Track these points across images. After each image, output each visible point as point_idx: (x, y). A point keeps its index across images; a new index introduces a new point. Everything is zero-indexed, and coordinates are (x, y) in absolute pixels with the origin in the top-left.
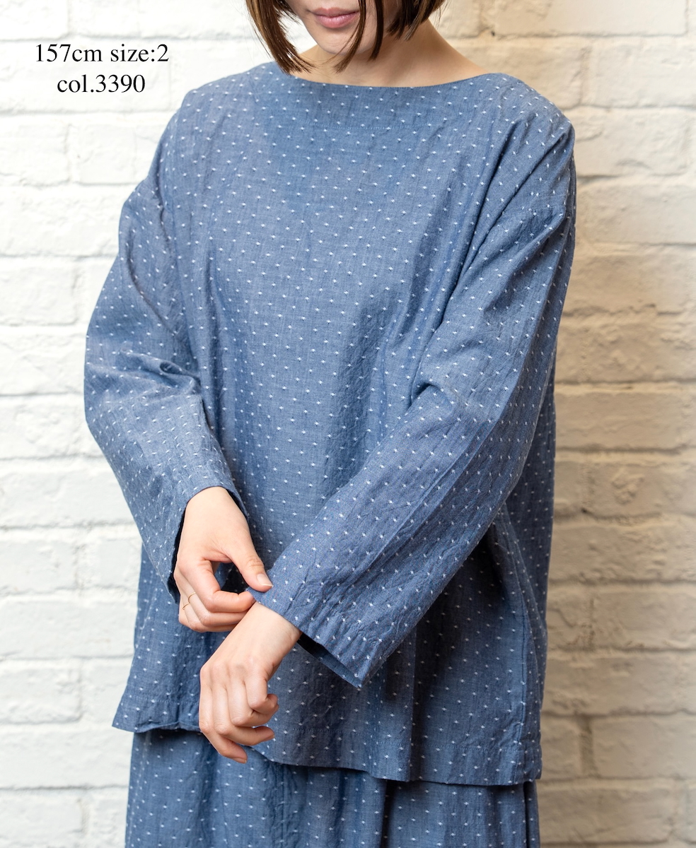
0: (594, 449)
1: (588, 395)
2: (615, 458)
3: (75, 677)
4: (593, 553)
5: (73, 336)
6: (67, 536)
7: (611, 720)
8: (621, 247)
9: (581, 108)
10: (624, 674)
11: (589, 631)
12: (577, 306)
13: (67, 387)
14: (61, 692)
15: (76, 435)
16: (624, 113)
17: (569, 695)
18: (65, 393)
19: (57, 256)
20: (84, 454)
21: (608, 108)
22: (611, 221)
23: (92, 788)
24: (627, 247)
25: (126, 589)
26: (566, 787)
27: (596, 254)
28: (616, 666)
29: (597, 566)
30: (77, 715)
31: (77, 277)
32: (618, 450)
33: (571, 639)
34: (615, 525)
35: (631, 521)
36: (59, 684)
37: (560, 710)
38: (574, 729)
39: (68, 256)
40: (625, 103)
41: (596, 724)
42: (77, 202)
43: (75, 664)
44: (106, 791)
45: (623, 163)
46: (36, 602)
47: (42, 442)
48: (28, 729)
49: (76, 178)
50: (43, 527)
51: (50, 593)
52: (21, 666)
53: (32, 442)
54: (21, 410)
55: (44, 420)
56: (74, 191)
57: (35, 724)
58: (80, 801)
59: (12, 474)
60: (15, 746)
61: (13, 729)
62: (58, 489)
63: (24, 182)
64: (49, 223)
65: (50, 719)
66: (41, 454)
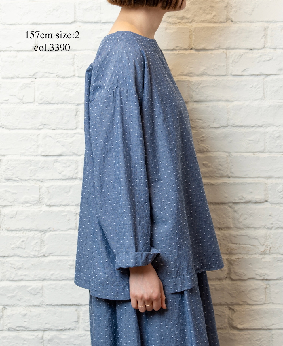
0: (270, 178)
2: (278, 181)
4: (271, 217)
5: (75, 134)
7: (277, 282)
9: (265, 49)
11: (269, 247)
12: (263, 123)
13: (73, 153)
14: (70, 268)
15: (76, 171)
16: (281, 50)
17: (261, 272)
18: (73, 155)
19: (70, 104)
20: (79, 178)
21: (275, 49)
22: (276, 91)
23: (81, 305)
26: (260, 307)
27: (270, 104)
28: (279, 261)
29: (271, 222)
31: (77, 111)
32: (279, 178)
33: (262, 250)
34: (278, 206)
36: (69, 265)
38: (263, 284)
39: (74, 103)
40: (281, 47)
41: (271, 283)
42: (77, 84)
45: (281, 70)
46: (61, 234)
47: (64, 173)
48: (58, 282)
49: (77, 75)
50: (64, 205)
51: (66, 231)
52: (55, 258)
53: (60, 173)
54: (56, 161)
55: (64, 165)
56: (76, 80)
57: (60, 280)
58: (77, 310)
59: (52, 186)
60: (53, 288)
61: (52, 282)
62: (69, 191)
63: (58, 76)
64: (67, 91)
65: (66, 279)
66: (63, 178)
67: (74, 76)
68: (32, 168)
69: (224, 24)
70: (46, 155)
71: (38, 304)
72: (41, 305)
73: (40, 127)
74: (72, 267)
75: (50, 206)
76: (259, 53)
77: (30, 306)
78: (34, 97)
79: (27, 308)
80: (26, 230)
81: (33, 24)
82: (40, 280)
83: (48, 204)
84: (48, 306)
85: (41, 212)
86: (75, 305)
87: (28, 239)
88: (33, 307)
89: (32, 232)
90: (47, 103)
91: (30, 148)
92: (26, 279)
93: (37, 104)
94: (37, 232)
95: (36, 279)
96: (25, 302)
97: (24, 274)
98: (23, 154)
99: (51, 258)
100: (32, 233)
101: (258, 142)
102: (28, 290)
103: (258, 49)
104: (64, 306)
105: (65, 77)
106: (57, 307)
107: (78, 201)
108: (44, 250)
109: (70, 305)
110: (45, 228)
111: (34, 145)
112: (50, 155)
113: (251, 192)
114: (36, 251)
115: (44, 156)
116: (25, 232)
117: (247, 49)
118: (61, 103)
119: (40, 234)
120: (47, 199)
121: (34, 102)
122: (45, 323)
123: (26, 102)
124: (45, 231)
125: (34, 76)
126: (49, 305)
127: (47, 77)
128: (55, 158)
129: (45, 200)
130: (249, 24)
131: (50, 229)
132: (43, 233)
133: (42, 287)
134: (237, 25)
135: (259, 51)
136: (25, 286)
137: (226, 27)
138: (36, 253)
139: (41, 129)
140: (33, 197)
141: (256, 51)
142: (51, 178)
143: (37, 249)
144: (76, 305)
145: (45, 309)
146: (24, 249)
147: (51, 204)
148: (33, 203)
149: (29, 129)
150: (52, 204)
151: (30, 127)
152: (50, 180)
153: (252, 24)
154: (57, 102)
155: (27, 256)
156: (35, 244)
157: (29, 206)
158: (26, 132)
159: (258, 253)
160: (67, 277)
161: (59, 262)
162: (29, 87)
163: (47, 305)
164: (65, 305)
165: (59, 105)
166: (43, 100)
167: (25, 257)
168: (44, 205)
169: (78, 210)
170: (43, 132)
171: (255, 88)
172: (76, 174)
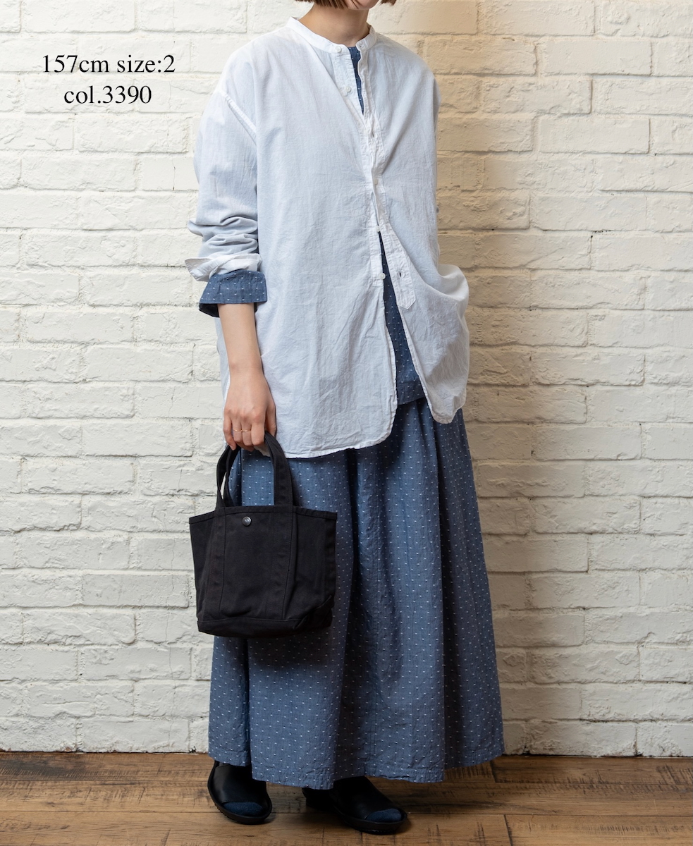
3: (131, 392)
6: (127, 311)
13: (130, 226)
14: (123, 400)
15: (135, 253)
18: (129, 230)
19: (126, 152)
23: (139, 456)
25: (161, 342)
30: (132, 414)
31: (137, 164)
36: (122, 395)
42: (138, 122)
43: (131, 384)
44: (147, 458)
46: (110, 348)
47: (115, 257)
48: (104, 421)
50: (115, 305)
51: (118, 343)
52: (101, 385)
53: (110, 257)
54: (104, 238)
55: (117, 245)
57: (108, 418)
58: (132, 464)
59: (98, 275)
60: (97, 430)
61: (96, 421)
62: (124, 284)
64: (122, 133)
65: (116, 416)
66: (115, 264)
67: (133, 110)
68: (68, 248)
70: (89, 228)
71: (73, 454)
72: (78, 455)
73: (81, 187)
75: (93, 306)
77: (62, 457)
78: (73, 142)
79: (57, 460)
80: (58, 341)
82: (77, 418)
83: (92, 302)
84: (89, 458)
85: (81, 315)
86: (129, 456)
87: (60, 355)
88: (67, 459)
89: (66, 345)
90: (92, 152)
91: (66, 218)
92: (57, 416)
93: (77, 152)
94: (73, 345)
95: (72, 415)
96: (54, 450)
97: (54, 408)
98: (55, 227)
99: (94, 385)
102: (59, 432)
105: (119, 113)
108: (84, 373)
109: (122, 456)
110: (87, 339)
111: (72, 214)
112: (95, 228)
114: (71, 373)
115: (86, 230)
116: (56, 345)
118: (112, 151)
119: (78, 348)
120: (90, 295)
121: (73, 149)
122: (84, 482)
123: (61, 149)
124: (86, 344)
126: (91, 456)
127: (92, 112)
128: (103, 234)
129: (88, 298)
131: (94, 341)
132: (83, 346)
133: (81, 429)
136: (55, 425)
138: (73, 377)
139: (82, 190)
140: (68, 292)
142: (97, 265)
143: (74, 371)
144: (132, 456)
145: (84, 462)
146: (55, 370)
147: (96, 303)
148: (69, 301)
149: (64, 190)
150: (98, 303)
151: (65, 187)
152: (94, 266)
154: (106, 150)
155: (59, 380)
156: (71, 363)
157: (63, 306)
158: (59, 193)
160: (119, 414)
161: (106, 391)
162: (66, 127)
163: (87, 455)
164: (115, 456)
165: (111, 154)
166: (86, 146)
167: (55, 383)
168: (86, 305)
170: (86, 194)
172: (134, 258)
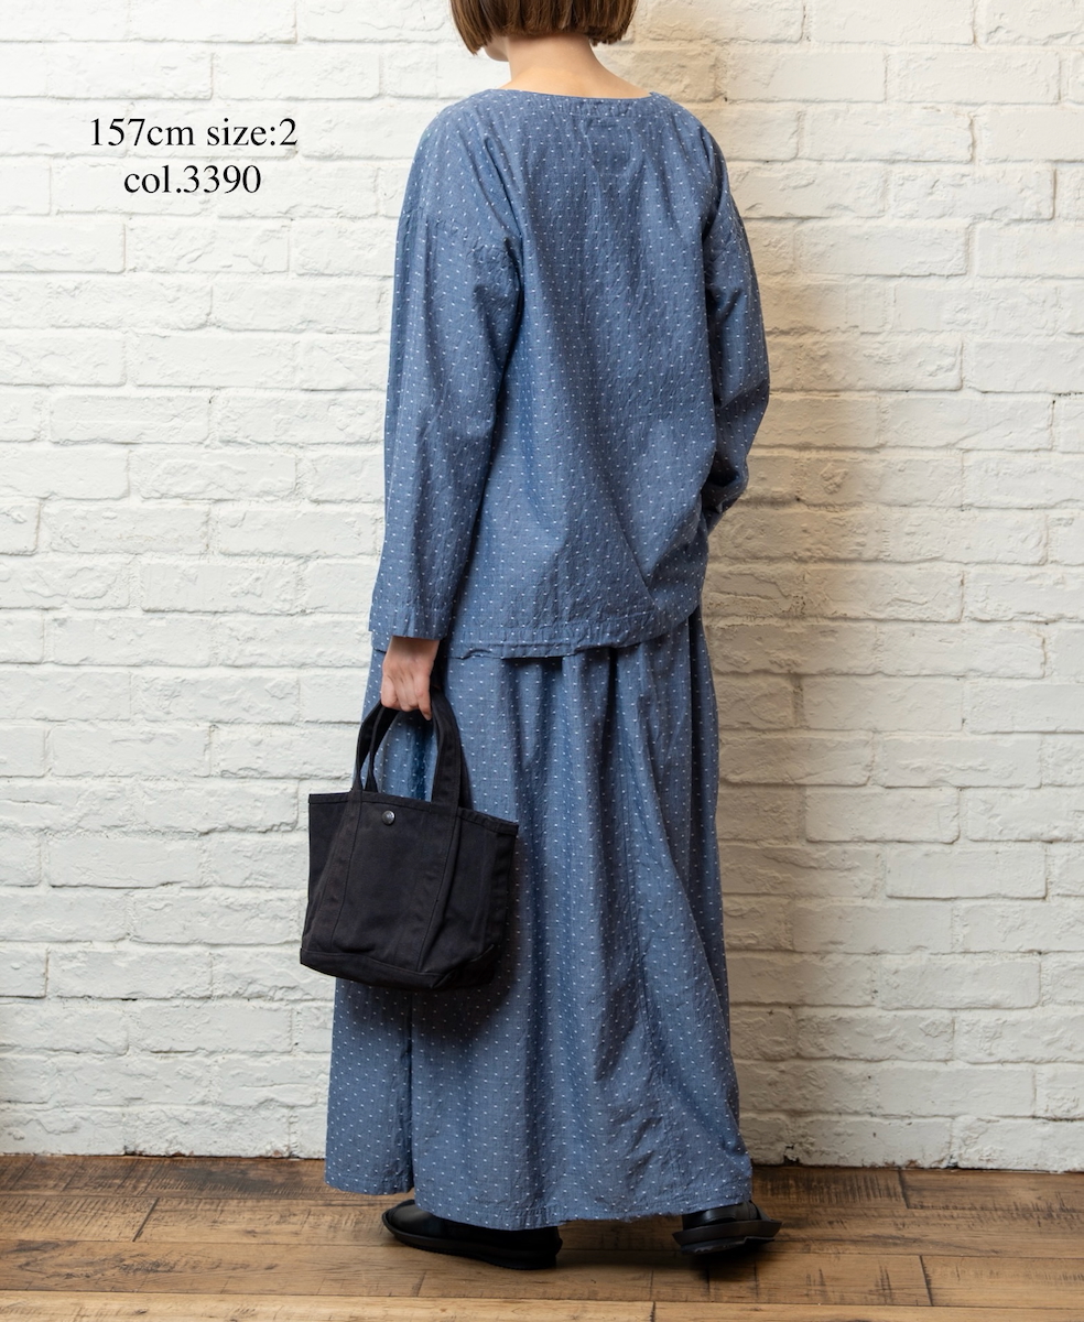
0: (805, 447)
1: (802, 401)
2: (824, 455)
4: (806, 535)
5: (375, 342)
7: (818, 679)
8: (830, 277)
9: (798, 161)
10: (830, 639)
11: (801, 601)
12: (793, 326)
14: (360, 641)
16: (833, 164)
17: (783, 656)
21: (820, 161)
22: (822, 255)
24: (835, 277)
26: (780, 736)
27: (809, 282)
28: (823, 633)
29: (807, 546)
32: (826, 448)
33: (786, 608)
34: (823, 512)
35: (837, 508)
36: (358, 634)
37: (776, 669)
38: (788, 686)
39: (375, 276)
40: (834, 157)
41: (806, 682)
45: (832, 207)
46: (342, 564)
47: (349, 430)
48: (332, 671)
49: (383, 212)
50: (348, 501)
51: (353, 557)
52: (328, 618)
53: (342, 430)
54: (333, 403)
55: (351, 412)
56: (381, 223)
57: (337, 667)
59: (324, 456)
60: (321, 685)
61: (319, 671)
62: (361, 471)
63: (340, 215)
64: (360, 248)
65: (350, 664)
66: (349, 440)
67: (376, 214)
68: (280, 416)
69: (708, 104)
70: (312, 388)
71: (287, 719)
72: (293, 721)
73: (300, 327)
74: (364, 639)
75: (317, 502)
76: (784, 169)
77: (270, 723)
78: (288, 261)
79: (263, 728)
80: (264, 554)
81: (289, 99)
82: (293, 666)
83: (314, 497)
84: (309, 725)
85: (299, 516)
87: (268, 573)
88: (277, 727)
89: (277, 560)
90: (317, 275)
91: (278, 373)
92: (263, 663)
93: (295, 275)
94: (287, 560)
95: (285, 663)
96: (259, 713)
97: (259, 651)
98: (261, 386)
99: (318, 618)
100: (279, 560)
101: (780, 366)
102: (266, 687)
103: (783, 161)
104: (346, 726)
105: (356, 218)
106: (329, 728)
107: (380, 491)
108: (303, 600)
110: (307, 550)
111: (286, 366)
112: (319, 388)
113: (763, 479)
114: (285, 600)
115: (307, 390)
116: (262, 560)
117: (759, 161)
118: (346, 275)
119: (295, 564)
120: (312, 486)
121: (287, 271)
122: (301, 762)
123: (271, 270)
124: (307, 558)
125: (288, 214)
126: (313, 722)
128: (331, 396)
129: (308, 490)
130: (764, 105)
131: (318, 554)
132: (302, 561)
133: (298, 682)
134: (737, 108)
135: (785, 165)
136: (261, 677)
137: (712, 111)
138: (287, 607)
139: (302, 331)
140: (280, 481)
141: (777, 166)
142: (323, 441)
143: (289, 597)
145: (302, 732)
146: (260, 596)
147: (320, 498)
148: (281, 494)
149: (275, 331)
150: (323, 498)
151: (276, 327)
152: (318, 444)
153: (771, 105)
154: (337, 272)
155: (265, 611)
156: (284, 585)
157: (272, 502)
158: (268, 336)
159: (776, 615)
160: (353, 661)
161: (335, 627)
162: (278, 238)
163: (307, 721)
165: (343, 278)
166: (308, 267)
167: (261, 615)
168: (306, 500)
169: (381, 512)
170: (305, 338)
171: (775, 247)
